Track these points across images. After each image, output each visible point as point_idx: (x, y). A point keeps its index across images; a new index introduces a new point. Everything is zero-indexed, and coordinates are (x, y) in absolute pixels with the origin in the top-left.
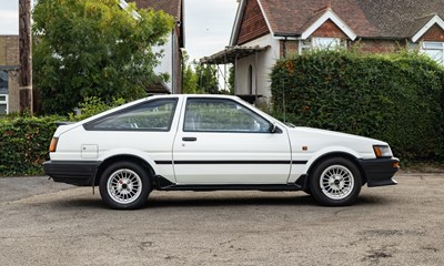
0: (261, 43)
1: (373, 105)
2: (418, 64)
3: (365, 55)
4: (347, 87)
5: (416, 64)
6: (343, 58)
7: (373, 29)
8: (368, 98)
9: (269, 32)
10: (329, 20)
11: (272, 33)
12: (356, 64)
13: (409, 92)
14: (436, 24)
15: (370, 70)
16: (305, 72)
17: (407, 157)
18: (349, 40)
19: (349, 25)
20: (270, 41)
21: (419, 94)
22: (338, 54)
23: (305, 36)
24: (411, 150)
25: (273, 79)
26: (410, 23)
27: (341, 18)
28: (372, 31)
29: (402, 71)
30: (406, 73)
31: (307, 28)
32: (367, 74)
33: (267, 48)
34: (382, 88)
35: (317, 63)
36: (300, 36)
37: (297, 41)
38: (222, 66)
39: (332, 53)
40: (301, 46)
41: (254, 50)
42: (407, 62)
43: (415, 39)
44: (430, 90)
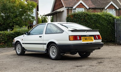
0: (61, 10)
1: (95, 27)
3: (92, 13)
4: (88, 22)
5: (107, 15)
6: (87, 14)
8: (94, 25)
9: (63, 7)
10: (81, 3)
11: (65, 7)
12: (90, 16)
13: (105, 23)
14: (112, 4)
15: (94, 17)
16: (76, 18)
17: (105, 41)
18: (87, 9)
19: (87, 4)
20: (64, 9)
21: (108, 24)
22: (85, 13)
23: (74, 8)
24: (105, 39)
25: (67, 20)
26: (104, 4)
27: (84, 2)
29: (103, 18)
30: (104, 18)
31: (75, 5)
32: (93, 19)
33: (63, 11)
34: (97, 22)
35: (79, 15)
36: (73, 7)
37: (72, 9)
38: (50, 17)
39: (83, 13)
40: (73, 11)
41: (59, 12)
42: (104, 15)
43: (106, 8)
44: (111, 23)
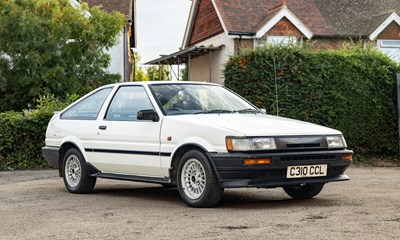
0: (214, 42)
1: (325, 101)
2: (371, 60)
3: (316, 52)
4: (299, 82)
5: (369, 60)
6: (295, 54)
7: (330, 27)
8: (320, 94)
9: (223, 31)
10: (284, 18)
11: (226, 32)
12: (308, 60)
13: (362, 87)
14: (394, 22)
15: (323, 66)
16: (258, 68)
17: (360, 152)
18: (305, 39)
19: (305, 23)
20: (224, 40)
21: (371, 89)
22: (290, 49)
23: (260, 34)
24: (364, 145)
25: (226, 76)
26: (367, 20)
27: (297, 15)
28: (329, 29)
29: (354, 67)
30: (358, 69)
31: (262, 26)
32: (320, 70)
33: (221, 47)
34: (335, 83)
35: (270, 58)
36: (255, 34)
37: (252, 40)
39: (285, 49)
40: (255, 45)
41: (208, 50)
42: (360, 58)
43: (373, 37)
44: (385, 85)
